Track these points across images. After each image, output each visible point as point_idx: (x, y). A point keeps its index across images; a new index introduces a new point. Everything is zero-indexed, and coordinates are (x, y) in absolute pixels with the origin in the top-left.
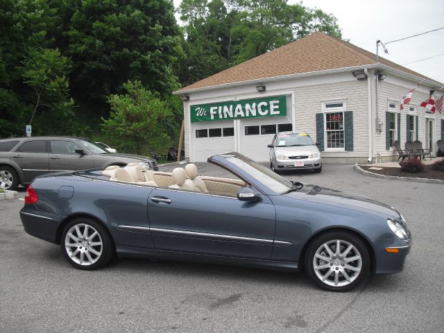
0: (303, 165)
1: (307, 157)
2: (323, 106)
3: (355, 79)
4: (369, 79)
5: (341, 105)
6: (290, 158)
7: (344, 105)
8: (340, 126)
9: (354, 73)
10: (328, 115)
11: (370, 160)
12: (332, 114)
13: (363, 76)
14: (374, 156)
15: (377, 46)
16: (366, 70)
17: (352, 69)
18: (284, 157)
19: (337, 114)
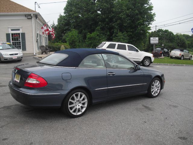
0: (16, 58)
1: (17, 54)
2: (10, 30)
3: (26, 18)
4: (33, 19)
5: (19, 30)
6: (10, 55)
7: (21, 30)
8: (19, 40)
9: (26, 15)
10: (12, 34)
11: (35, 54)
12: (14, 34)
13: (30, 17)
14: (36, 53)
15: (35, 4)
16: (32, 15)
17: (25, 14)
18: (7, 55)
19: (17, 34)
